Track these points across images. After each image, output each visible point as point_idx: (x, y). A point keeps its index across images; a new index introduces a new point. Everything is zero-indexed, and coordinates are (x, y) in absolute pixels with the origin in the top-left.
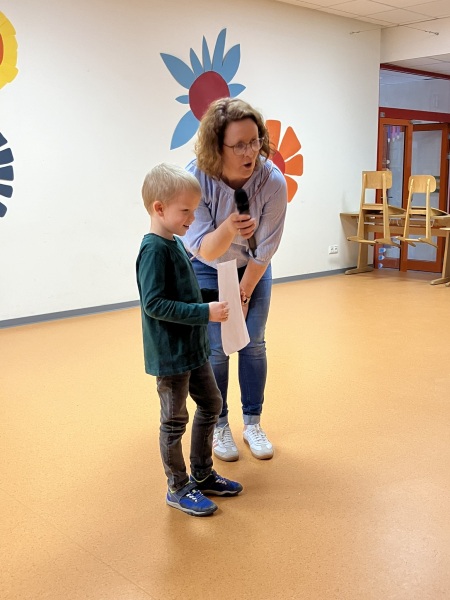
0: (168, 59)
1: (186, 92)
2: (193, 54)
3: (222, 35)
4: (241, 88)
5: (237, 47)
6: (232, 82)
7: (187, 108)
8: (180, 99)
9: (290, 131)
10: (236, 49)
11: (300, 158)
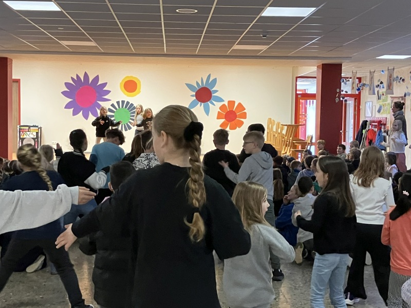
0: (188, 85)
1: (194, 93)
2: (197, 83)
3: (209, 76)
4: (216, 91)
5: (216, 79)
6: (213, 89)
7: (195, 98)
8: (192, 96)
9: (240, 104)
10: (215, 80)
11: (245, 113)
